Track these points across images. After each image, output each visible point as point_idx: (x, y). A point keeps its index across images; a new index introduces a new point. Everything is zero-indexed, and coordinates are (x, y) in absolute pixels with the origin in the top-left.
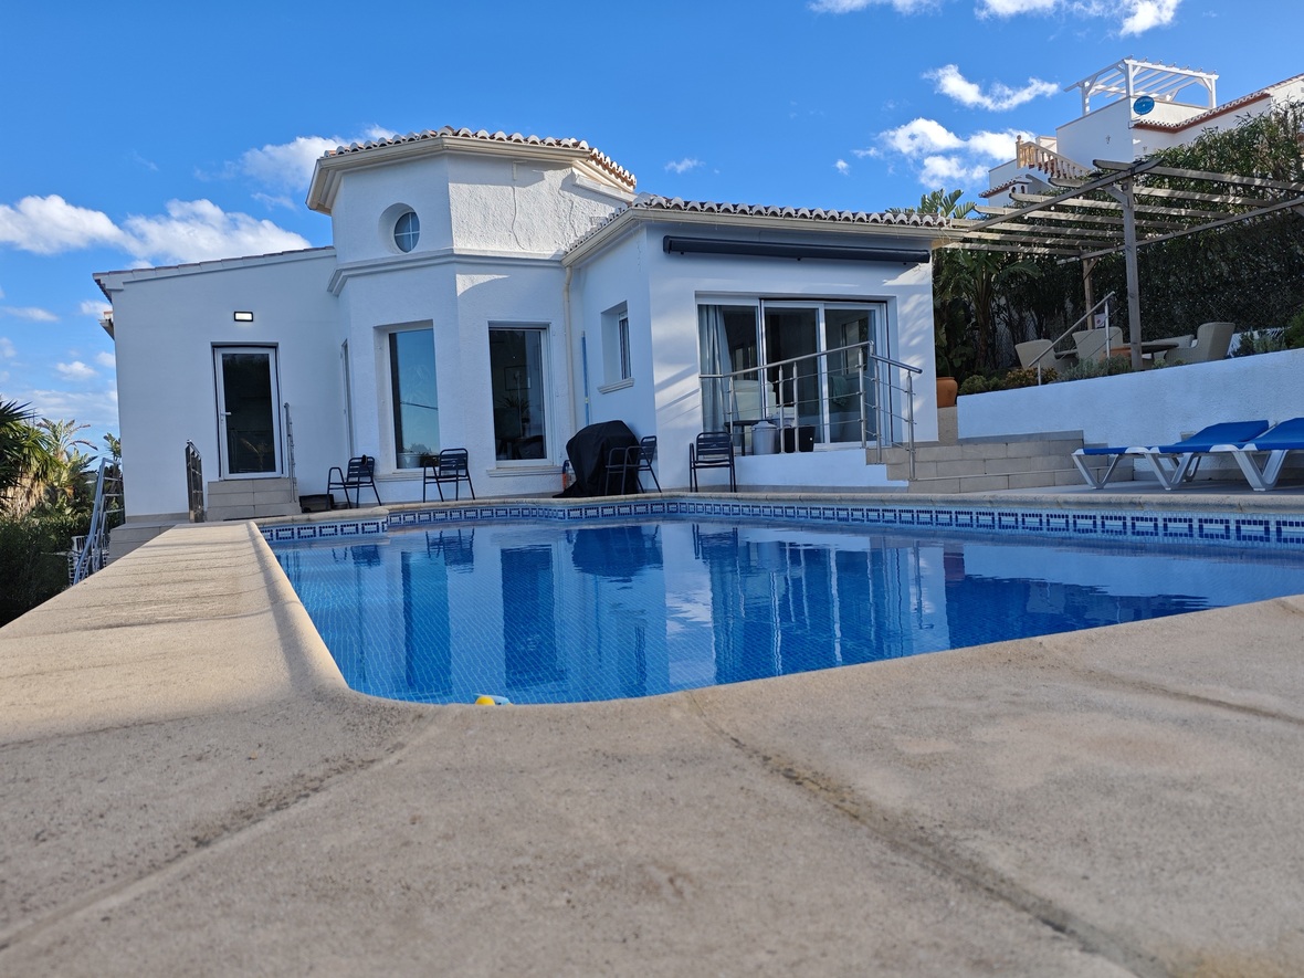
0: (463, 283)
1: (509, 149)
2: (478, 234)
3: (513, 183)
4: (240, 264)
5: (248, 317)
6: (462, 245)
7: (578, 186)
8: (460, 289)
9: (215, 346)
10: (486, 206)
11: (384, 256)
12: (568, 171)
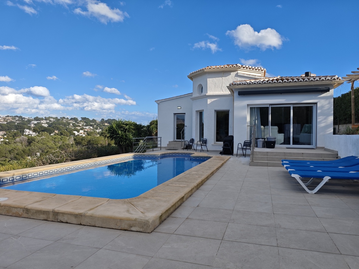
0: (209, 101)
1: (216, 70)
2: (213, 90)
3: (222, 77)
4: (179, 97)
5: (180, 108)
6: (209, 93)
7: (238, 75)
8: (208, 103)
9: (175, 114)
10: (215, 83)
11: (197, 95)
12: (237, 72)
